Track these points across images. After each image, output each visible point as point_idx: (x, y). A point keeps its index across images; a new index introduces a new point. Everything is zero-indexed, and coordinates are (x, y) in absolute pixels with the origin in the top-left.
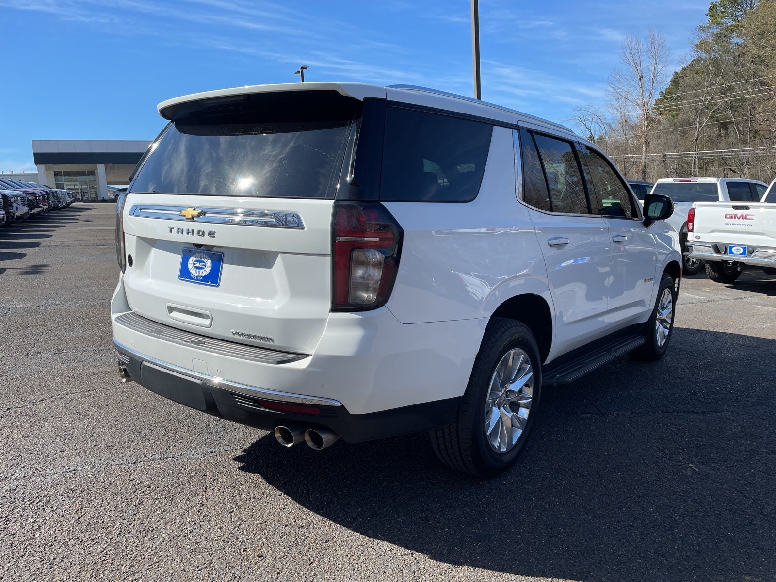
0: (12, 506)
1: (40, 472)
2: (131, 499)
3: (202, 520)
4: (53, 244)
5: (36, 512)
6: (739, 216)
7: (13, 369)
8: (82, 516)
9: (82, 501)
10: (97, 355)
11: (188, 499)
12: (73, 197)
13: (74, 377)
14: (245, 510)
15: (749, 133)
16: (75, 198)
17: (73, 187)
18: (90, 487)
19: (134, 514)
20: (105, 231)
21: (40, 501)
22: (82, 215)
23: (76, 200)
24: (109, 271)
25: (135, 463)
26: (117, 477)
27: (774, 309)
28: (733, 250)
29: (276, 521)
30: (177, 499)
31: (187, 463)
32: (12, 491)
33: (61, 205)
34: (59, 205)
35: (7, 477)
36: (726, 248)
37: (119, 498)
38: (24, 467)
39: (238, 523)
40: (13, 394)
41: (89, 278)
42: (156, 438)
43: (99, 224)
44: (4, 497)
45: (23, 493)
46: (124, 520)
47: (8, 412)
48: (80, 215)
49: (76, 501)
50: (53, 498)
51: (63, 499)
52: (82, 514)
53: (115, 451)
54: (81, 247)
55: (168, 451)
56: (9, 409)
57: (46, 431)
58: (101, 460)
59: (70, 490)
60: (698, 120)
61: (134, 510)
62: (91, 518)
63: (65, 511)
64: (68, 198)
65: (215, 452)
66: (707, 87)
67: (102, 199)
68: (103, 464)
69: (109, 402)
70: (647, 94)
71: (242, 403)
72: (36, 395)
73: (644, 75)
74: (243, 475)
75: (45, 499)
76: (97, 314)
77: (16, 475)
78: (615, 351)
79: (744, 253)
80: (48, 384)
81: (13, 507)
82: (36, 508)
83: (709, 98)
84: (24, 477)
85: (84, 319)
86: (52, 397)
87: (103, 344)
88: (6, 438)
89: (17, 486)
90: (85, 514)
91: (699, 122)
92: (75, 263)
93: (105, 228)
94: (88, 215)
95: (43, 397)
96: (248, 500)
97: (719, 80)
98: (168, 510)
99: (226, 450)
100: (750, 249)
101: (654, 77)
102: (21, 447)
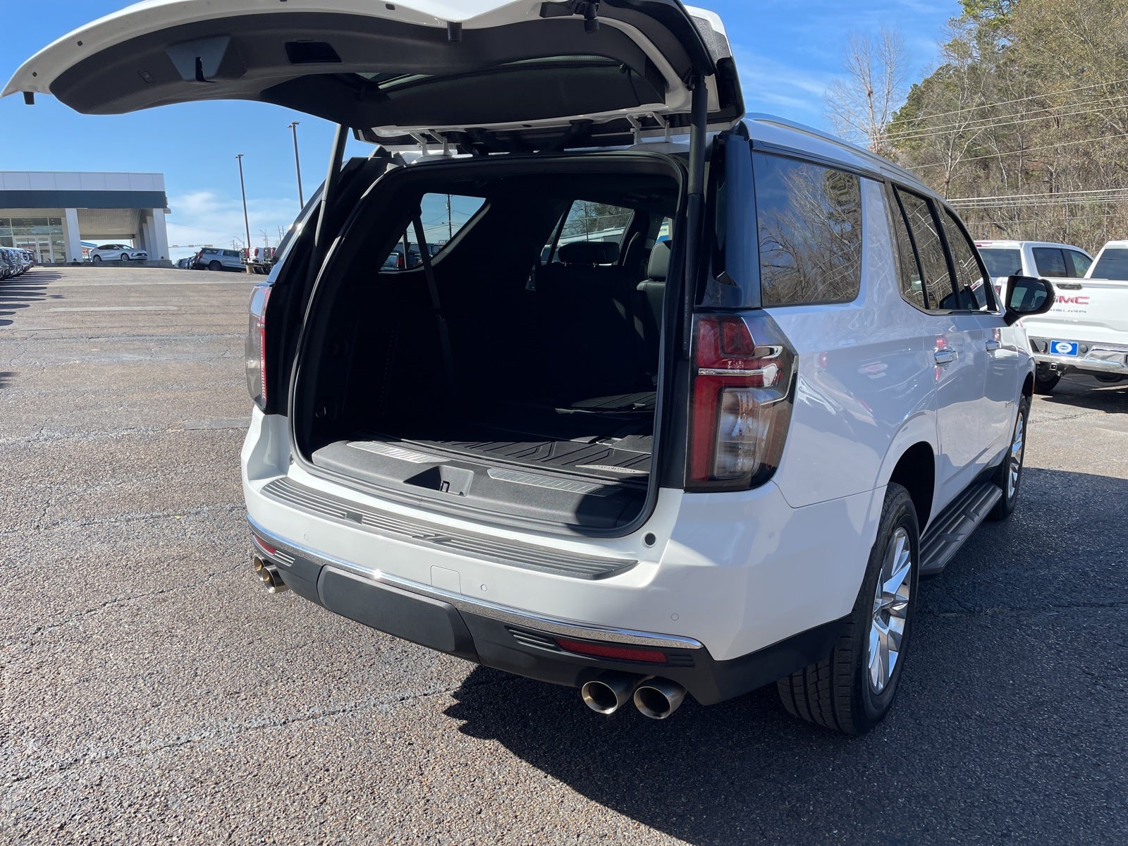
0: (105, 818)
1: (131, 747)
2: (304, 793)
3: (438, 831)
4: (17, 335)
5: (152, 828)
6: (1066, 299)
7: (22, 554)
8: (233, 831)
9: (224, 802)
10: (153, 526)
11: (398, 791)
12: (30, 259)
13: (130, 568)
14: (500, 808)
15: (1020, 174)
16: (34, 260)
17: (27, 243)
18: (227, 774)
19: (321, 824)
20: (93, 313)
21: (151, 805)
22: (51, 288)
23: (35, 263)
24: (123, 381)
25: (284, 723)
26: (266, 752)
27: (1125, 433)
28: (1058, 347)
29: (558, 827)
30: (381, 790)
31: (373, 722)
32: (95, 788)
33: (14, 272)
34: (12, 272)
35: (76, 760)
36: (1047, 345)
37: (283, 793)
38: (100, 739)
39: (499, 834)
40: (38, 600)
41: (94, 393)
42: (304, 675)
43: (81, 303)
44: (85, 800)
45: (117, 792)
46: (307, 835)
47: (40, 634)
48: (46, 288)
49: (213, 803)
50: (171, 798)
51: (189, 799)
52: (232, 828)
53: (244, 702)
54: (65, 340)
55: (331, 699)
56: (40, 629)
57: (115, 667)
58: (226, 719)
59: (195, 780)
60: (950, 154)
61: (317, 815)
62: (251, 835)
63: (200, 823)
64: (23, 261)
65: (408, 698)
66: (962, 108)
67: (73, 261)
68: (233, 728)
69: (203, 611)
70: (879, 117)
71: (525, 643)
72: (77, 602)
73: (875, 90)
74: (472, 743)
75: (157, 800)
76: (128, 454)
77: (92, 755)
78: (976, 512)
79: (1072, 353)
80: (90, 579)
81: (107, 819)
82: (149, 820)
83: (964, 124)
84: (107, 758)
85: (111, 464)
86: (105, 605)
87: (156, 507)
88: (51, 684)
89: (102, 778)
90: (237, 827)
91: (951, 157)
92: (63, 368)
93: (92, 309)
94: (60, 288)
95: (91, 604)
96: (497, 787)
97: (978, 99)
98: (374, 812)
99: (425, 695)
100: (1083, 346)
101: (889, 92)
102: (83, 700)
